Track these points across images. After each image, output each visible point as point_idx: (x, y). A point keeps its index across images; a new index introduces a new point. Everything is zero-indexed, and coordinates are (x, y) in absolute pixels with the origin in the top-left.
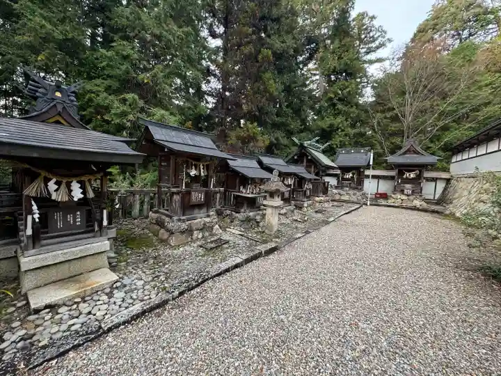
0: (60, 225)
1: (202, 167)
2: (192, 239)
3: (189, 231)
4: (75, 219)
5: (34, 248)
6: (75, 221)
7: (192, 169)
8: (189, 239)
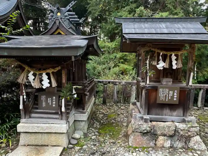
0: (44, 104)
1: (174, 58)
2: (155, 145)
3: (152, 134)
4: (52, 102)
5: (25, 118)
6: (52, 104)
7: (158, 60)
8: (152, 144)
